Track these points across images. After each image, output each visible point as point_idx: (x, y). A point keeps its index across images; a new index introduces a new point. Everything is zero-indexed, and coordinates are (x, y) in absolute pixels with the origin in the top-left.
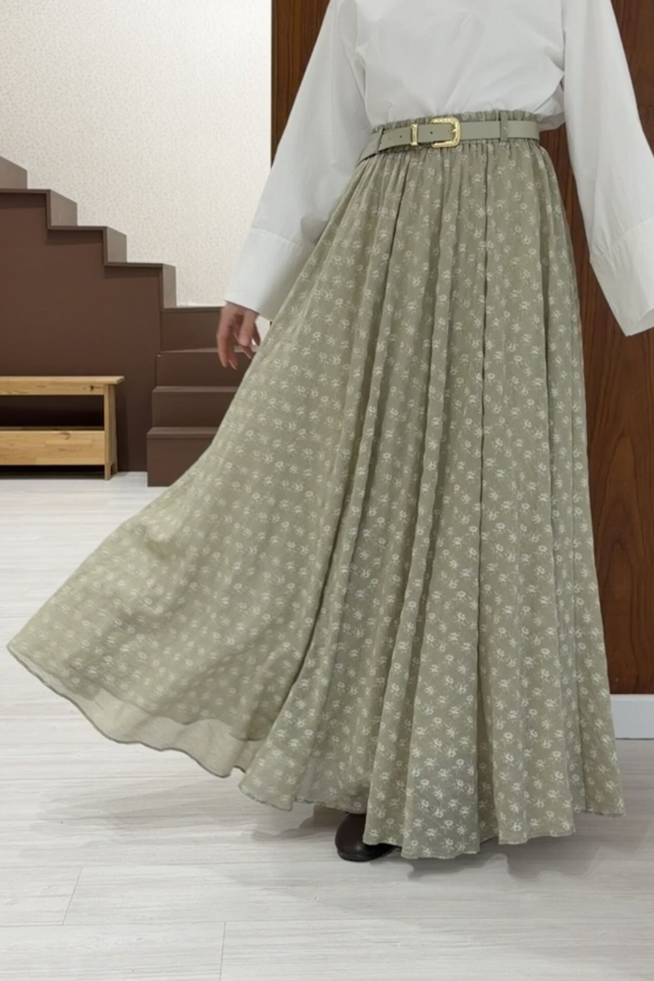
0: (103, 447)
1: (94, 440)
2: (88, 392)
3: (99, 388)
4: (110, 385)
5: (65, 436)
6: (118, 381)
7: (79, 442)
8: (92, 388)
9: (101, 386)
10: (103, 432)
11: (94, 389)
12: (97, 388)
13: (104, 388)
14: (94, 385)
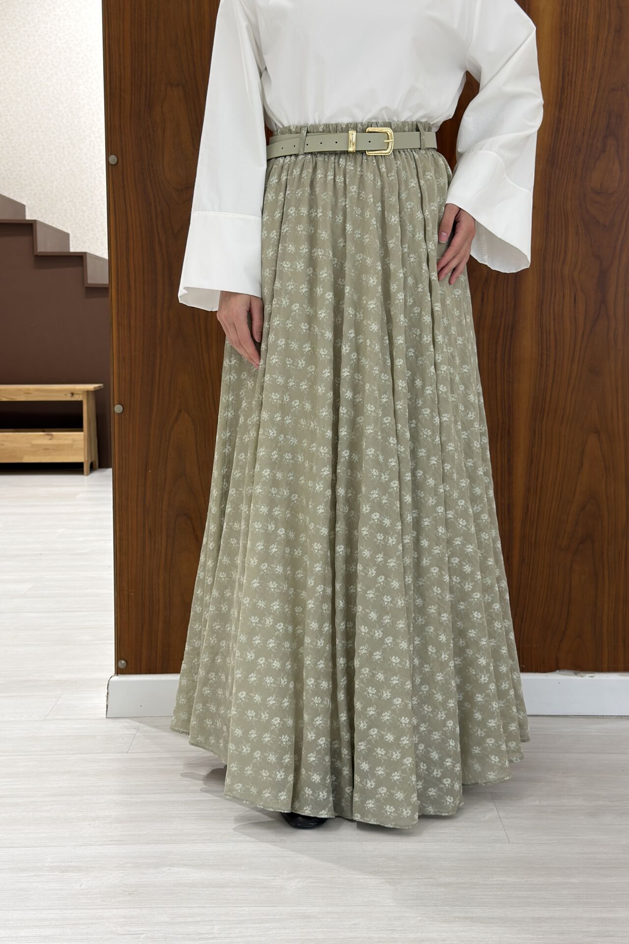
0: (83, 446)
1: (74, 441)
2: (69, 398)
3: (79, 394)
4: (88, 392)
5: (49, 437)
6: (95, 388)
7: (61, 442)
8: (72, 394)
9: (80, 393)
10: (82, 433)
11: (75, 395)
12: (76, 394)
13: (82, 394)
14: (75, 392)
